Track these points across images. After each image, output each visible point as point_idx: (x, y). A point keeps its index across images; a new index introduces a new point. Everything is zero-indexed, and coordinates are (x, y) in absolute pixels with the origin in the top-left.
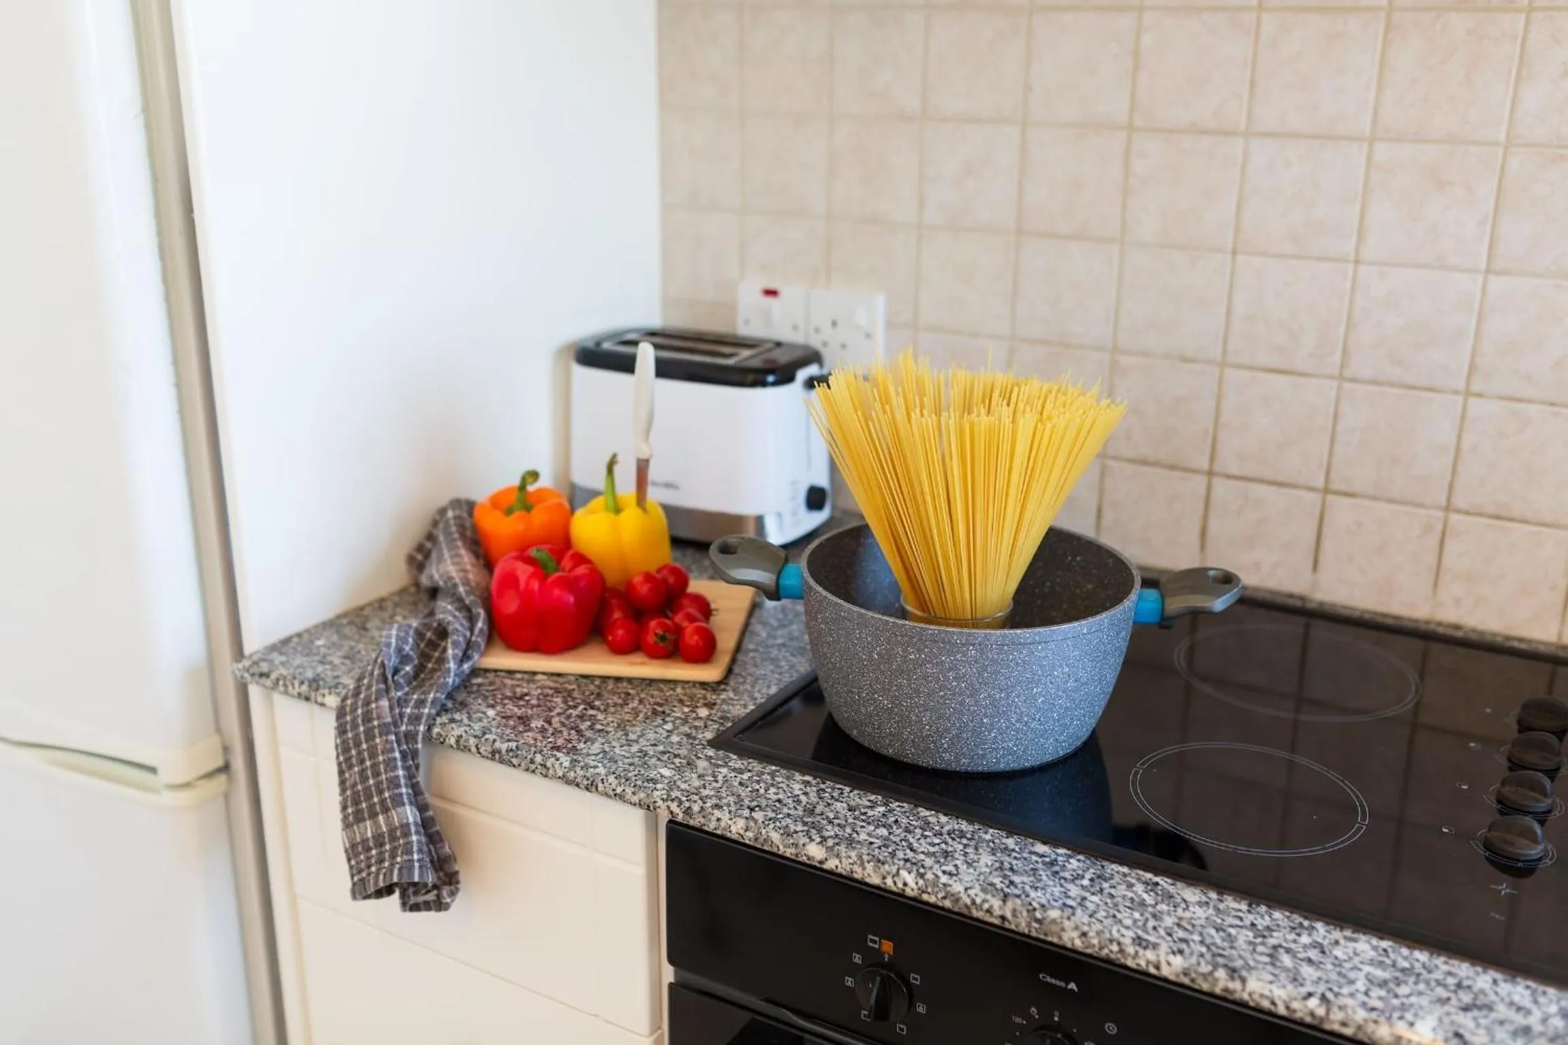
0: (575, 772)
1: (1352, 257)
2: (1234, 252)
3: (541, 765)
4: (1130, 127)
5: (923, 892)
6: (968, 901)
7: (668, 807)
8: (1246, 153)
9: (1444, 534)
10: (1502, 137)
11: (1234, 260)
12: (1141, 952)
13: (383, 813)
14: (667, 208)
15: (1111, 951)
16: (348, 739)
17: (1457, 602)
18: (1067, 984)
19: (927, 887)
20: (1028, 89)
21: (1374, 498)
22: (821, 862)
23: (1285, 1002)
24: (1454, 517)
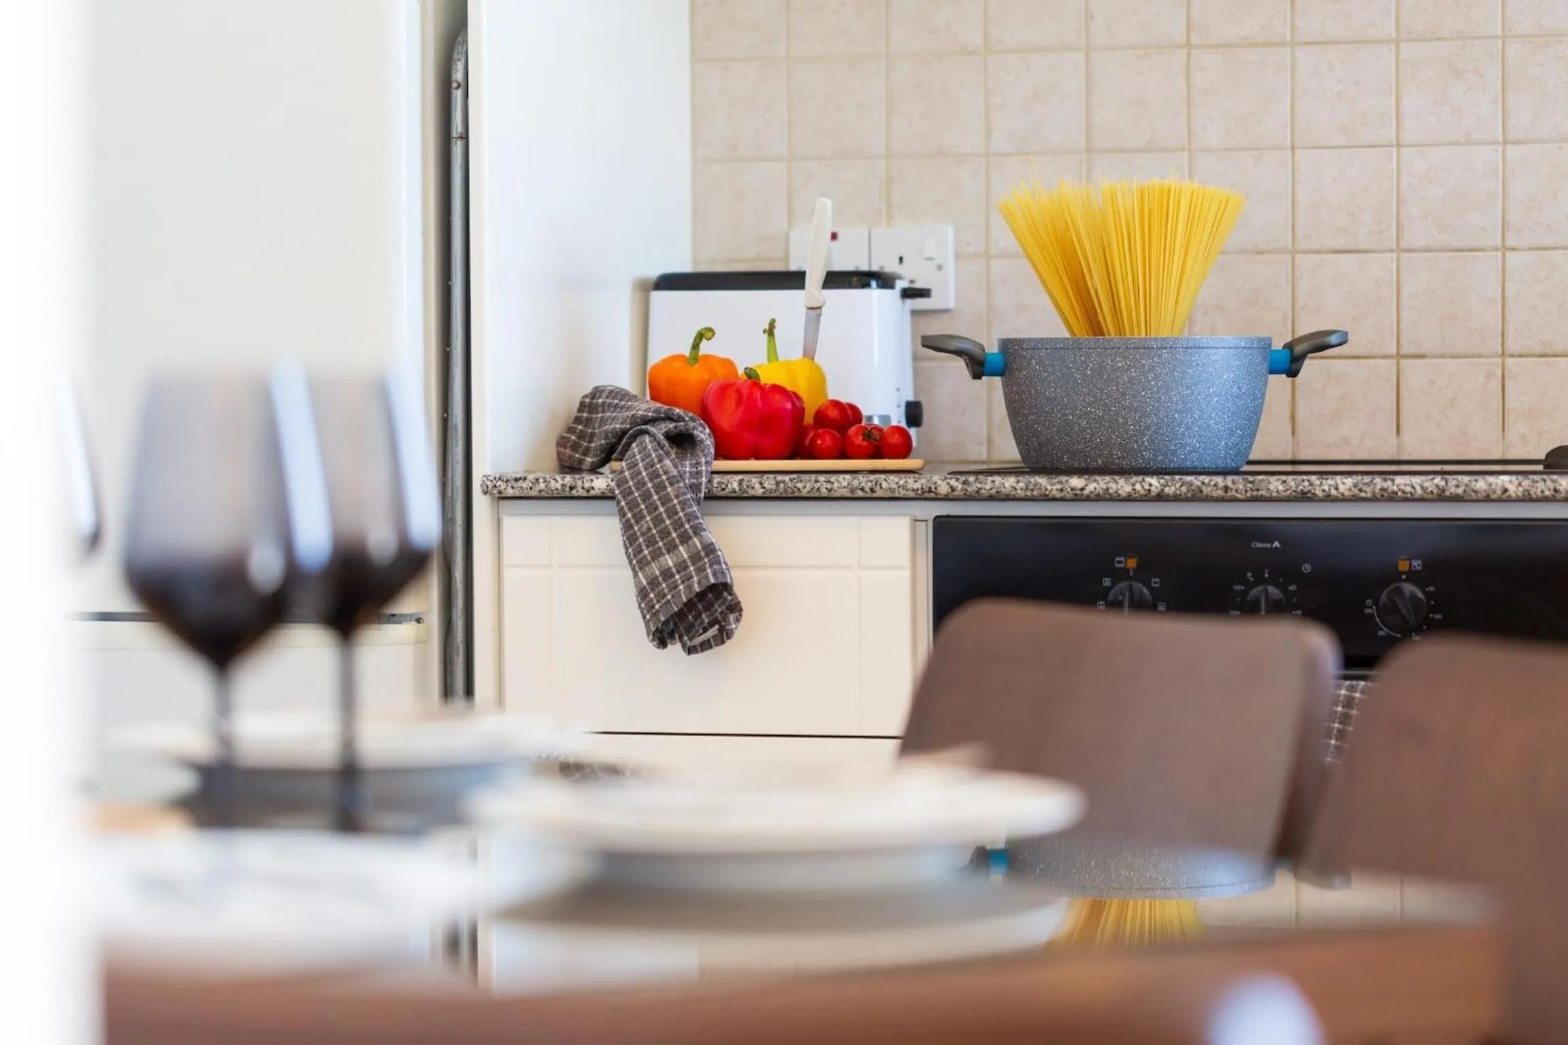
0: (859, 480)
1: (1394, 142)
2: (1293, 148)
3: (826, 482)
4: (1189, 46)
5: (1165, 486)
6: (1199, 484)
7: (948, 484)
8: (1294, 60)
9: (1503, 377)
10: (1499, 32)
11: (1293, 154)
12: (1324, 481)
13: (682, 545)
14: (698, 163)
15: (1304, 486)
16: (636, 497)
17: (1523, 438)
18: (1272, 543)
19: (1167, 482)
20: (1089, 17)
21: (1443, 356)
22: (1082, 489)
23: (1420, 484)
24: (1510, 361)
